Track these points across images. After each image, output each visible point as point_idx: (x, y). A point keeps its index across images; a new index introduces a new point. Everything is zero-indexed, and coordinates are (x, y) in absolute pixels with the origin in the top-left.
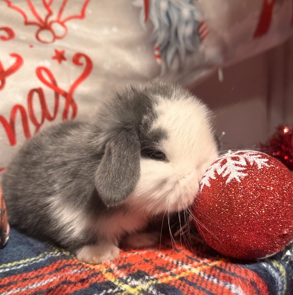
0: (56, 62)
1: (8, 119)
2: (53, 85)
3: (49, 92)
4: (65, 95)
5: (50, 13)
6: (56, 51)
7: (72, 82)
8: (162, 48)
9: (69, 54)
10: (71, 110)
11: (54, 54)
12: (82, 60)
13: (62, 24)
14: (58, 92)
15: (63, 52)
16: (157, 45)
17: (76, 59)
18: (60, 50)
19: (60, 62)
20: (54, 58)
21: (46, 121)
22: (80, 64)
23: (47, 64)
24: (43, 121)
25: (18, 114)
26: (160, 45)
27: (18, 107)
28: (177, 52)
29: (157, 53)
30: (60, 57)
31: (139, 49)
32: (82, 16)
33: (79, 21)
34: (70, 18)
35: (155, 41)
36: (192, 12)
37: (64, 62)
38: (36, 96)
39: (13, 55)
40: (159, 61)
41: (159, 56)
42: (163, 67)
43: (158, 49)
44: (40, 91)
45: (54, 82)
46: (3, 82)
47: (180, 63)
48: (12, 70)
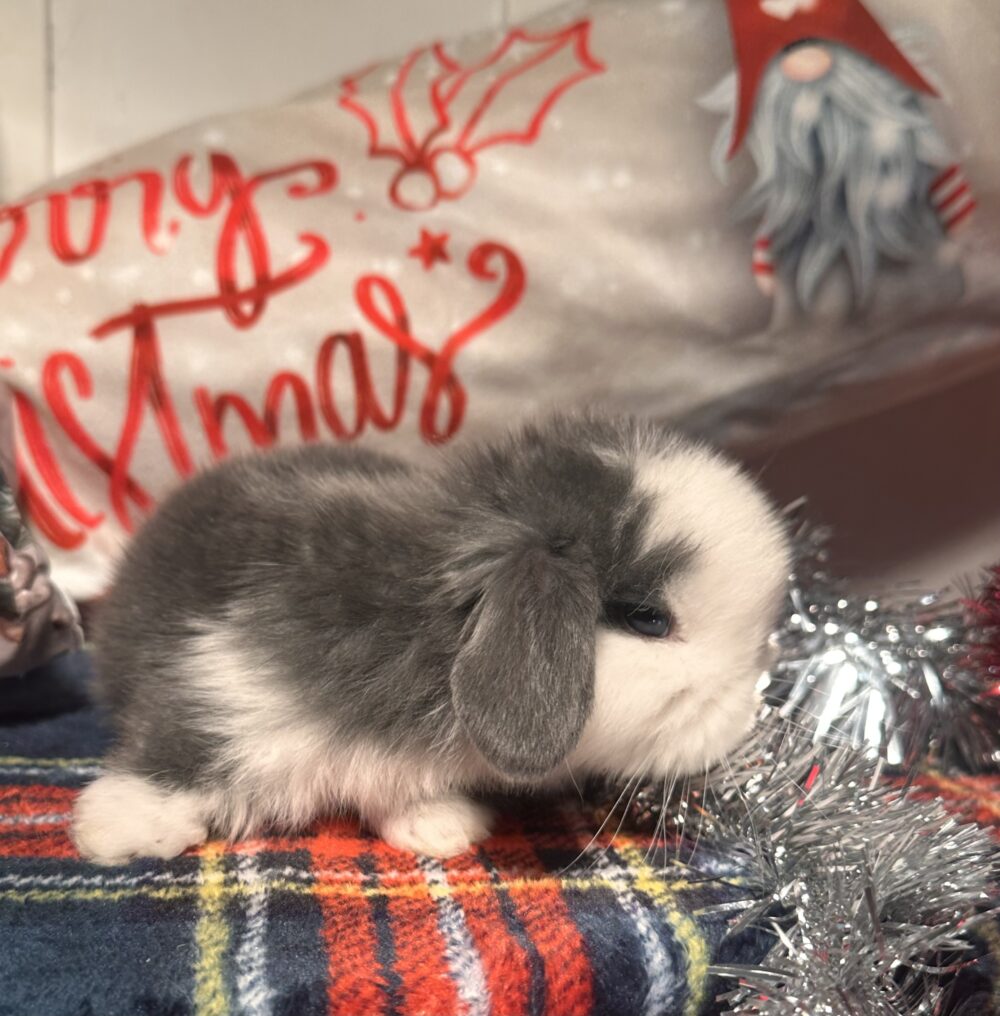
0: (417, 263)
1: (258, 406)
2: (399, 329)
3: (380, 346)
4: (429, 359)
5: (444, 124)
6: (425, 235)
7: (456, 325)
8: (780, 242)
9: (461, 244)
10: (444, 404)
11: (414, 240)
12: (497, 263)
13: (467, 157)
14: (407, 350)
15: (443, 238)
16: (764, 231)
17: (478, 261)
18: (435, 231)
19: (428, 264)
20: (414, 252)
22: (490, 276)
23: (392, 268)
24: (360, 426)
25: (288, 399)
26: (776, 234)
27: (286, 379)
28: (842, 260)
29: (761, 256)
30: (432, 250)
31: (695, 240)
32: (531, 134)
33: (516, 149)
34: (493, 140)
35: (757, 220)
36: (910, 135)
37: (440, 268)
38: (341, 353)
40: (765, 282)
41: (768, 269)
42: (782, 303)
43: (766, 244)
44: (354, 342)
45: (402, 321)
46: (259, 307)
47: (853, 294)
48: (291, 278)
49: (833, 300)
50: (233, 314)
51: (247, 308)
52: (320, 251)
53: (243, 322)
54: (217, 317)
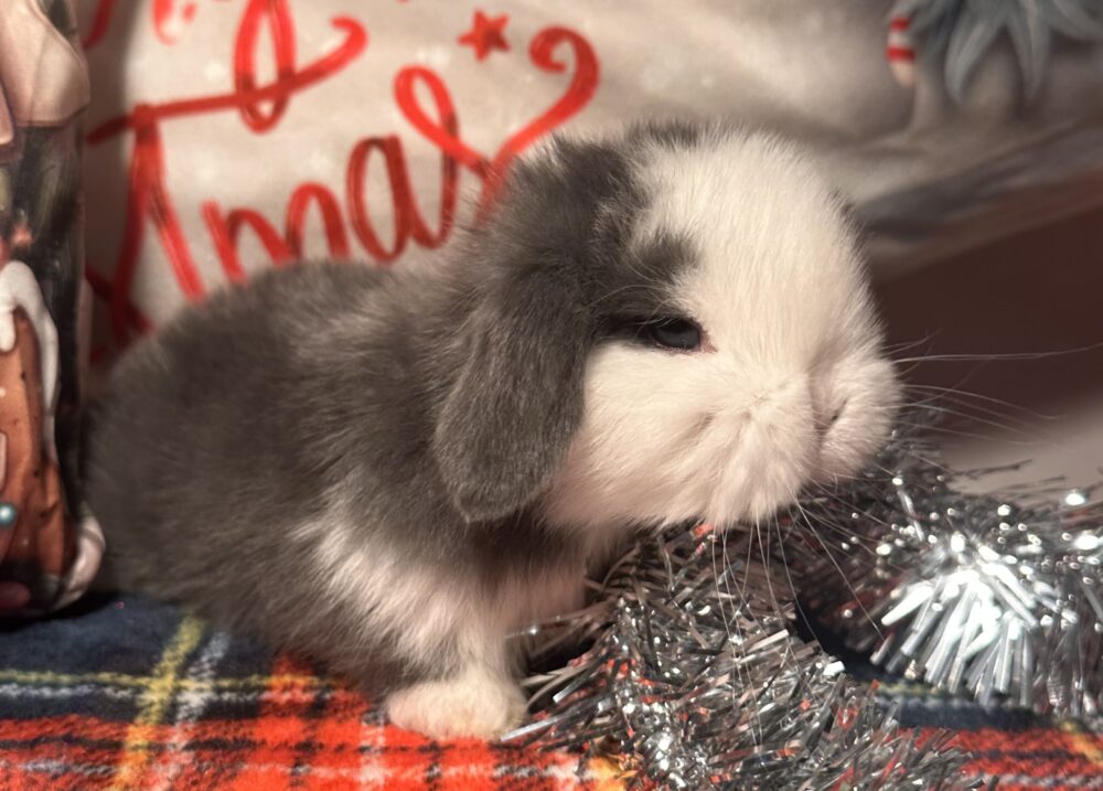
0: (469, 52)
1: (278, 223)
2: (445, 131)
3: (422, 153)
4: (480, 167)
6: (480, 18)
7: (515, 127)
8: (920, 23)
9: (522, 29)
11: (466, 25)
12: (564, 52)
14: (454, 159)
15: (502, 21)
17: (542, 51)
18: (492, 13)
19: (482, 53)
20: (465, 40)
21: (412, 246)
22: (558, 68)
23: (440, 58)
24: (400, 246)
25: (314, 216)
26: (915, 13)
27: (310, 192)
29: (897, 39)
30: (487, 36)
31: (813, 22)
37: (497, 58)
38: (376, 161)
39: (343, 23)
40: (903, 71)
41: (908, 54)
42: (925, 96)
43: (902, 25)
44: (391, 148)
45: (450, 122)
46: (280, 108)
47: (1019, 85)
48: (319, 71)
49: (993, 91)
50: (248, 116)
51: (266, 108)
52: (356, 37)
53: (261, 125)
54: (231, 119)
